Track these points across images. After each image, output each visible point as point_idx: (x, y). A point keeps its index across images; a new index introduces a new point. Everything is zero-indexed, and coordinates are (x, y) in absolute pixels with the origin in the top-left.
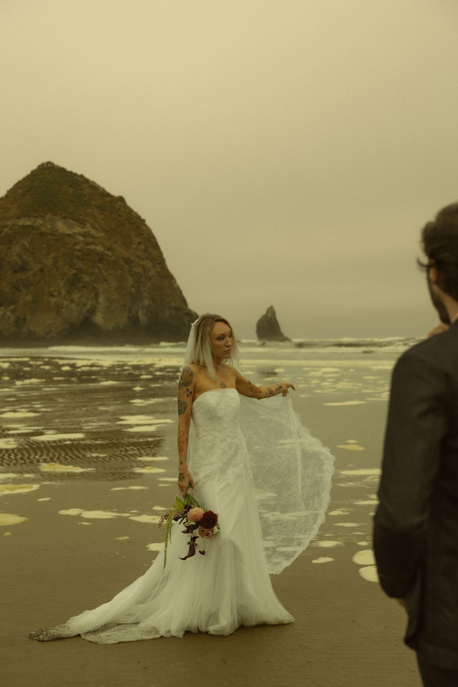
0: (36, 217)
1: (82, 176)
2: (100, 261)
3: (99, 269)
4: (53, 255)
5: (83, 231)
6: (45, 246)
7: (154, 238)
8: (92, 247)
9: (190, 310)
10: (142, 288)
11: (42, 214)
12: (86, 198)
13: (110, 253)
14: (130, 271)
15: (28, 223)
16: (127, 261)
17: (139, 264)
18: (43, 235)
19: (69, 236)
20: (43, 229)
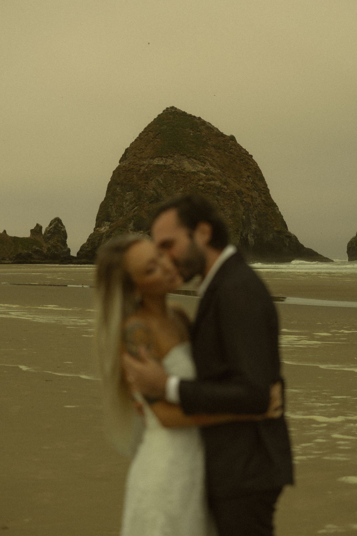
0: (167, 157)
1: (200, 118)
2: (218, 193)
3: (217, 200)
4: (181, 189)
5: (204, 169)
6: (175, 181)
7: (260, 171)
8: (213, 182)
9: (290, 233)
10: (250, 215)
11: (171, 155)
12: (204, 139)
13: (225, 187)
14: (241, 201)
15: (161, 163)
16: (240, 193)
17: (248, 195)
18: (173, 172)
19: (194, 173)
20: (174, 168)
